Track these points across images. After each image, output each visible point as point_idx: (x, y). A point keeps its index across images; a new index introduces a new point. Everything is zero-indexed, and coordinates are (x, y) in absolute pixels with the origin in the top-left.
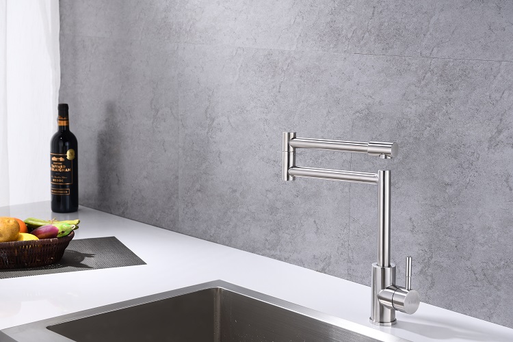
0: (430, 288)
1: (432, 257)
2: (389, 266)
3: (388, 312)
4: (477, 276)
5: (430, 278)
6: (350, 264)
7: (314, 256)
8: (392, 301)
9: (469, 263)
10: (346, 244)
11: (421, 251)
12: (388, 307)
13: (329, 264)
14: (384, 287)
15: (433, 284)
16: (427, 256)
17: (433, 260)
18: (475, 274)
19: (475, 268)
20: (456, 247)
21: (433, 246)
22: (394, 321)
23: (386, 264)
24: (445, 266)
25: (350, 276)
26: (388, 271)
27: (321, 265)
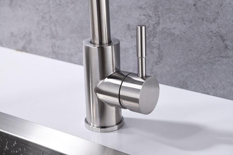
0: (157, 63)
1: (158, 23)
2: (110, 43)
3: (111, 111)
4: (227, 43)
5: (156, 51)
6: (54, 40)
7: (12, 33)
8: (119, 97)
9: (214, 27)
10: (47, 16)
11: (143, 17)
12: (112, 105)
13: (30, 42)
14: (104, 75)
15: (160, 57)
16: (152, 22)
17: (160, 27)
18: (224, 41)
19: (223, 32)
20: (195, 5)
21: (160, 8)
22: (120, 122)
23: (105, 40)
24: (177, 32)
25: (56, 55)
26: (109, 50)
27: (21, 44)
